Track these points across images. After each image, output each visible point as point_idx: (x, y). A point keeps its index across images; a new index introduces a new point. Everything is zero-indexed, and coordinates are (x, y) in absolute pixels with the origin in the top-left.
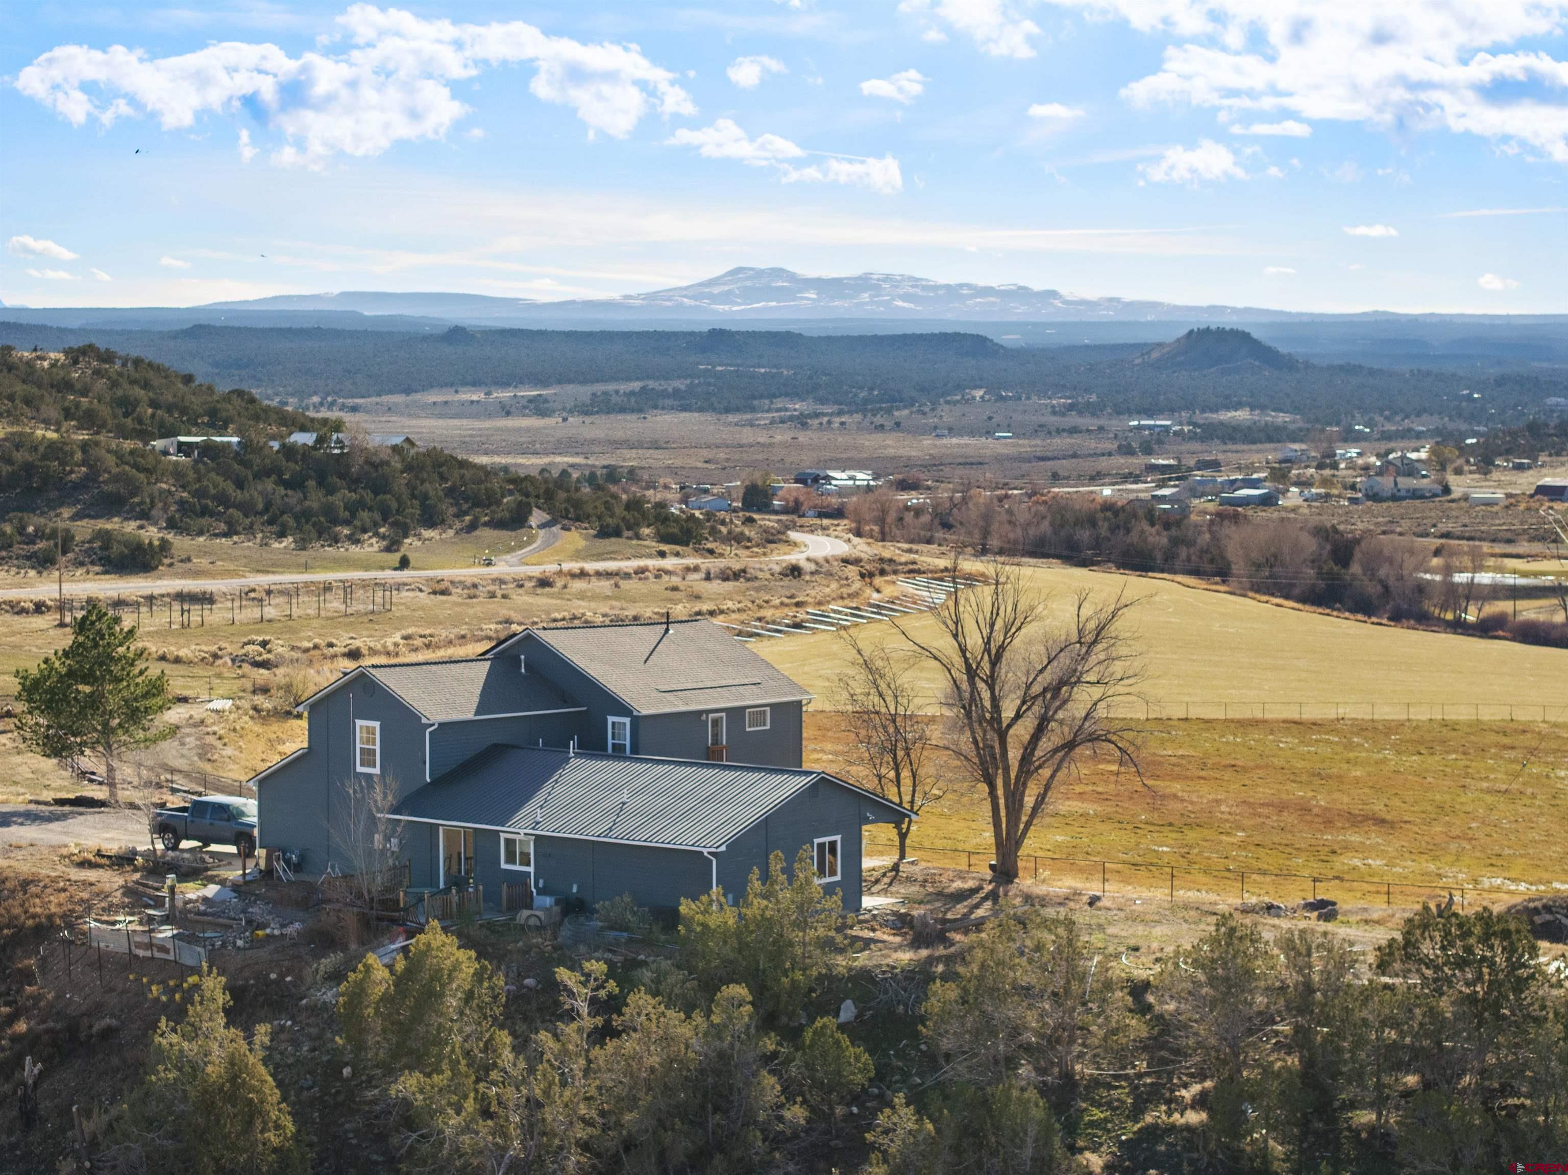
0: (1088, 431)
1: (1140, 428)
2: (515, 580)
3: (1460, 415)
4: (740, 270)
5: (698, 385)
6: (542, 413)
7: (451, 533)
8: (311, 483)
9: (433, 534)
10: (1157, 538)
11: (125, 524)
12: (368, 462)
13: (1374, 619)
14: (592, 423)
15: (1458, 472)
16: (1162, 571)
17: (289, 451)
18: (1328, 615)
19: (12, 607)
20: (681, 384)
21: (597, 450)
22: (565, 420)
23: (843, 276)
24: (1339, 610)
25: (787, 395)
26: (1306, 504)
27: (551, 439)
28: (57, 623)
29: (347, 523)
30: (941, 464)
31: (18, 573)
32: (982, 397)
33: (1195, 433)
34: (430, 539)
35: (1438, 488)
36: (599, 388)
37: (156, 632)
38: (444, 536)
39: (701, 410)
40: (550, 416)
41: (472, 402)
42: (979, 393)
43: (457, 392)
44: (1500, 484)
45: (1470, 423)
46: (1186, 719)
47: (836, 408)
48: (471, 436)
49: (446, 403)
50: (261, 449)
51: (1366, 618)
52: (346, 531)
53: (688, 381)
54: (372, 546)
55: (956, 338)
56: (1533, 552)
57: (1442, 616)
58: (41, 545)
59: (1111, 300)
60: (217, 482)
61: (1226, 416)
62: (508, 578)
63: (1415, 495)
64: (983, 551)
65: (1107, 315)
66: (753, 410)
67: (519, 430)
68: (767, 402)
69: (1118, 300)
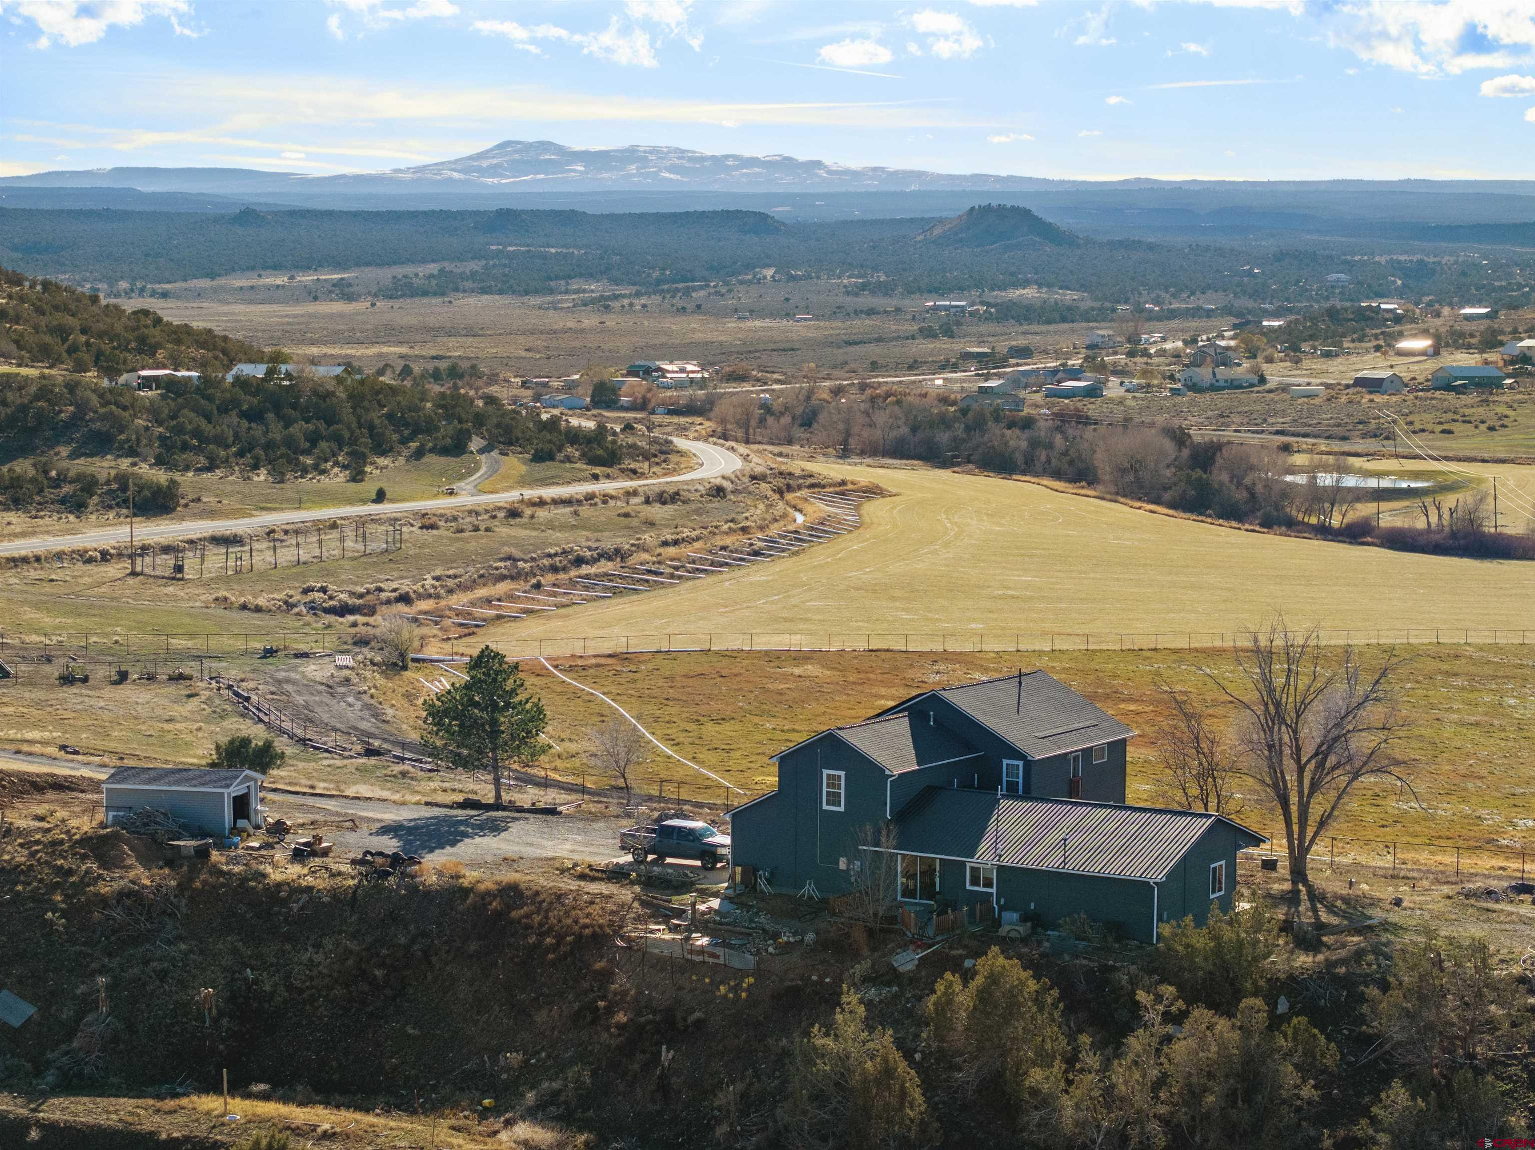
0: (886, 312)
1: (936, 308)
2: (487, 511)
3: (1244, 292)
4: (508, 143)
5: (494, 266)
6: (350, 298)
7: (401, 460)
8: (270, 416)
9: (386, 462)
10: (1017, 441)
11: (119, 461)
12: (315, 392)
13: (1247, 526)
14: (400, 308)
15: (1270, 360)
16: (1024, 473)
17: (242, 383)
18: (1202, 521)
19: (81, 555)
20: (475, 266)
21: (418, 338)
22: (373, 305)
23: (610, 148)
24: (1210, 516)
25: (581, 275)
26: (1130, 395)
27: (369, 327)
28: (128, 571)
29: (307, 452)
30: (756, 351)
31: (60, 518)
32: (773, 277)
33: (991, 314)
34: (386, 467)
35: (1255, 379)
36: (399, 271)
37: (217, 578)
38: (397, 464)
39: (500, 292)
40: (356, 300)
41: (278, 286)
42: (770, 272)
43: (260, 276)
44: (1312, 373)
45: (1255, 300)
46: (1155, 650)
47: (634, 289)
48: (289, 323)
49: (252, 287)
50: (219, 382)
51: (1240, 525)
52: (309, 461)
53: (483, 262)
54: (337, 478)
55: (737, 215)
56: (1372, 451)
57: (1306, 520)
58: (67, 489)
59: (875, 169)
60: (190, 418)
61: (1016, 294)
62: (480, 509)
63: (1234, 385)
64: (845, 453)
65: (873, 185)
66: (551, 292)
67: (331, 316)
68: (562, 282)
69: (882, 169)
